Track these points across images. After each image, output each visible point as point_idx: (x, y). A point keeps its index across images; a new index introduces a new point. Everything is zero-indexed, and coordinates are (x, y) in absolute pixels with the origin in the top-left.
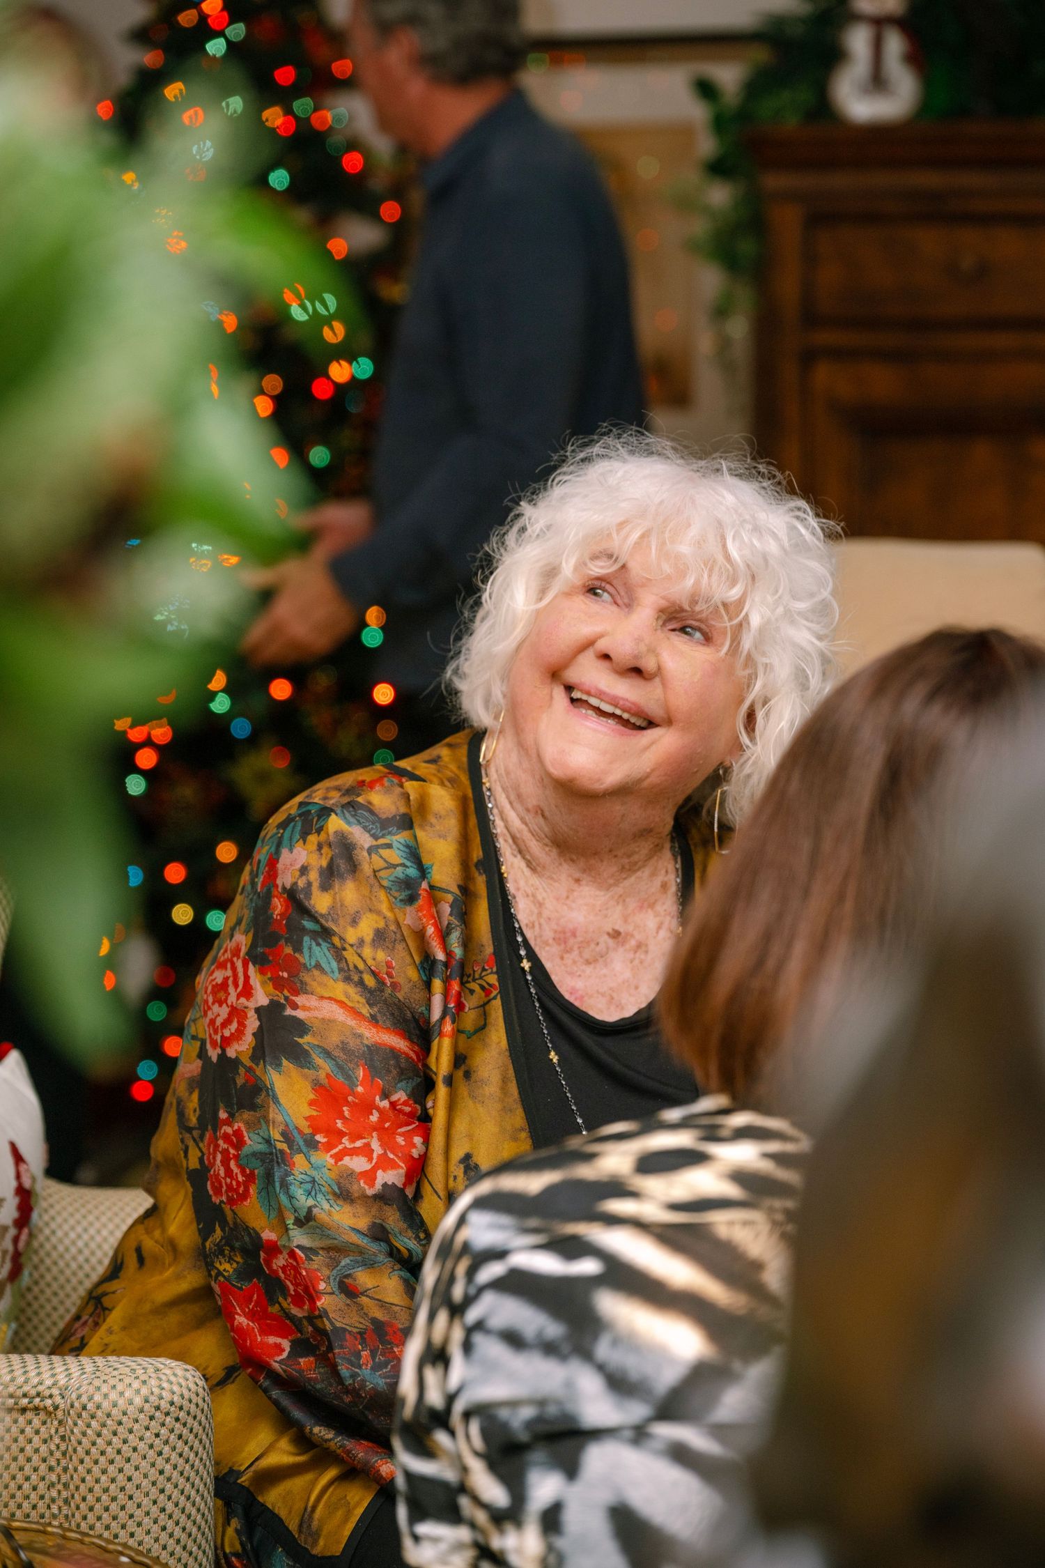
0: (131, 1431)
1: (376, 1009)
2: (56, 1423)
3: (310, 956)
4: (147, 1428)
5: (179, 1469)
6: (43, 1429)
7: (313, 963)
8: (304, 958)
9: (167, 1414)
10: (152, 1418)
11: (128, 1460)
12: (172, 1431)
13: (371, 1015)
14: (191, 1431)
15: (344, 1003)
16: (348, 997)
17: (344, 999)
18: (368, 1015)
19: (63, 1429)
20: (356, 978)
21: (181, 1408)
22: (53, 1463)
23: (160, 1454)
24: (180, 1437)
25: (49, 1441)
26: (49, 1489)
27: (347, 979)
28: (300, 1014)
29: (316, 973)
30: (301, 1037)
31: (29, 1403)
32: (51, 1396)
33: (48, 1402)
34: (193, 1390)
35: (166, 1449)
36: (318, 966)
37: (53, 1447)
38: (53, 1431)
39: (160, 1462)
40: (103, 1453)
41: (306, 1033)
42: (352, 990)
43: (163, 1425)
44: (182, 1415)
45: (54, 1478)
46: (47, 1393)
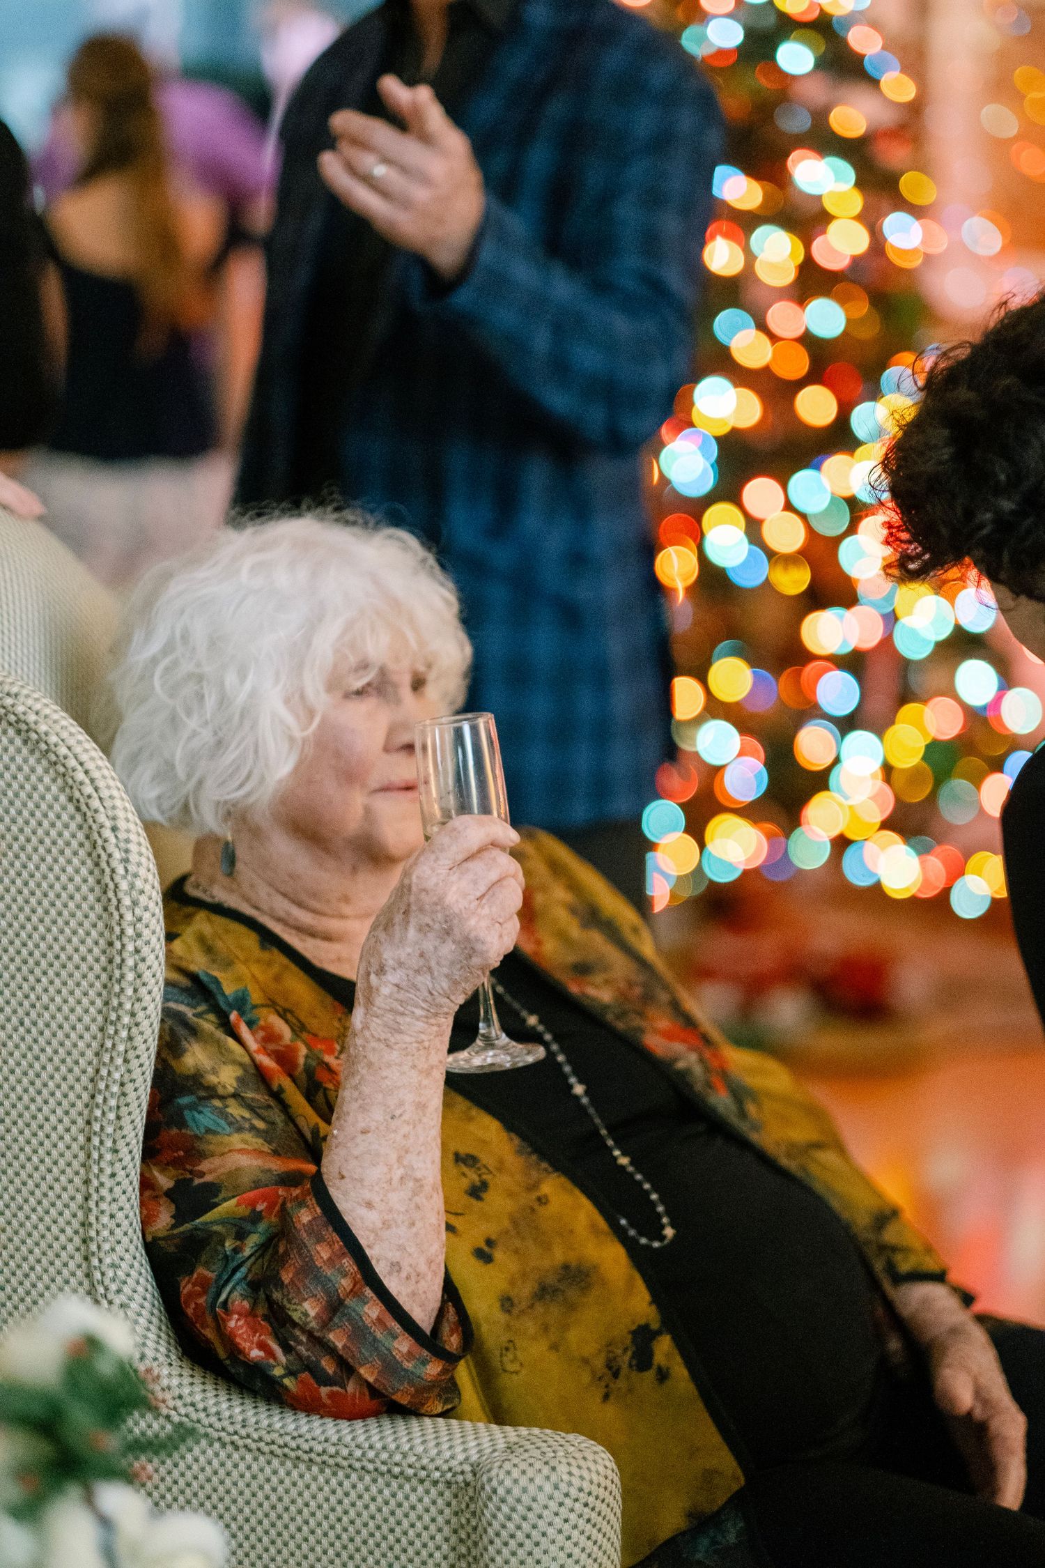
0: (540, 1517)
1: (274, 1145)
2: (467, 1498)
3: (197, 1126)
4: (556, 1514)
5: (588, 1551)
6: (454, 1502)
7: (203, 1131)
8: (193, 1130)
9: (576, 1500)
10: (561, 1504)
11: (537, 1544)
12: (581, 1516)
13: (272, 1150)
14: (599, 1514)
15: (244, 1149)
16: (246, 1142)
17: (243, 1146)
18: (269, 1151)
19: (473, 1506)
20: (247, 1126)
21: (590, 1494)
22: (463, 1536)
23: (569, 1538)
24: (588, 1521)
25: (460, 1514)
26: (459, 1560)
27: (240, 1129)
28: (208, 1178)
29: (210, 1137)
30: (216, 1196)
31: (441, 1477)
32: (462, 1473)
33: (460, 1478)
34: (602, 1473)
35: (575, 1533)
36: (208, 1131)
37: (463, 1521)
38: (463, 1506)
39: (568, 1545)
40: (512, 1536)
41: (220, 1191)
42: (248, 1136)
43: (572, 1510)
44: (591, 1500)
45: (463, 1550)
46: (459, 1469)
